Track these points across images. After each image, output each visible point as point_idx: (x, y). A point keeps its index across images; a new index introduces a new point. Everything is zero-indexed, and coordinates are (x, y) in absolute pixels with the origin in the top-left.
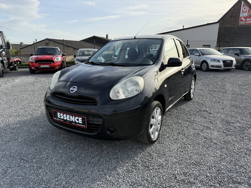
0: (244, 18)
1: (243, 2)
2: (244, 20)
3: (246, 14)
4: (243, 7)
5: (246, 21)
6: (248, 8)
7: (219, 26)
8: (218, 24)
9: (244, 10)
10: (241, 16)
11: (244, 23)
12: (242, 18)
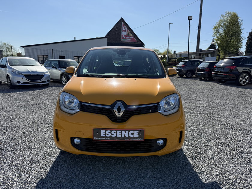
0: (125, 36)
1: (122, 23)
2: (125, 38)
3: (125, 33)
4: (123, 27)
5: (126, 38)
6: (126, 28)
7: (108, 41)
8: (107, 39)
9: (124, 29)
10: (122, 34)
11: (125, 40)
12: (123, 36)
